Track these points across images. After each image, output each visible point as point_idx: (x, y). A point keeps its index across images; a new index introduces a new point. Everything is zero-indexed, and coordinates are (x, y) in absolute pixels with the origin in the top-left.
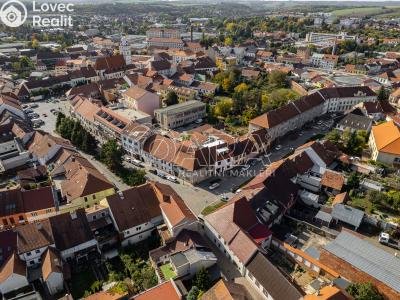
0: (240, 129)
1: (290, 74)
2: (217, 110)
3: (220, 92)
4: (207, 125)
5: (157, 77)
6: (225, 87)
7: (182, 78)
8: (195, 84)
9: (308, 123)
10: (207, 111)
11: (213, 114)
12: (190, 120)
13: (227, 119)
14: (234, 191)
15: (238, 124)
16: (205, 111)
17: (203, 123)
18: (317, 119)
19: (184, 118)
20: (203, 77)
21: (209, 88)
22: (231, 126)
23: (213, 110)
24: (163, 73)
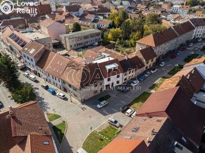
0: (128, 49)
1: (160, 16)
2: (110, 36)
3: (112, 26)
4: (101, 46)
5: (69, 16)
6: (116, 22)
7: (86, 17)
8: (95, 21)
9: (182, 45)
10: (102, 37)
11: (107, 38)
12: (89, 44)
13: (117, 43)
14: (124, 111)
15: (126, 46)
16: (100, 37)
17: (98, 45)
18: (188, 42)
19: (83, 41)
20: (101, 18)
21: (105, 23)
22: (120, 47)
23: (107, 36)
24: (73, 14)
